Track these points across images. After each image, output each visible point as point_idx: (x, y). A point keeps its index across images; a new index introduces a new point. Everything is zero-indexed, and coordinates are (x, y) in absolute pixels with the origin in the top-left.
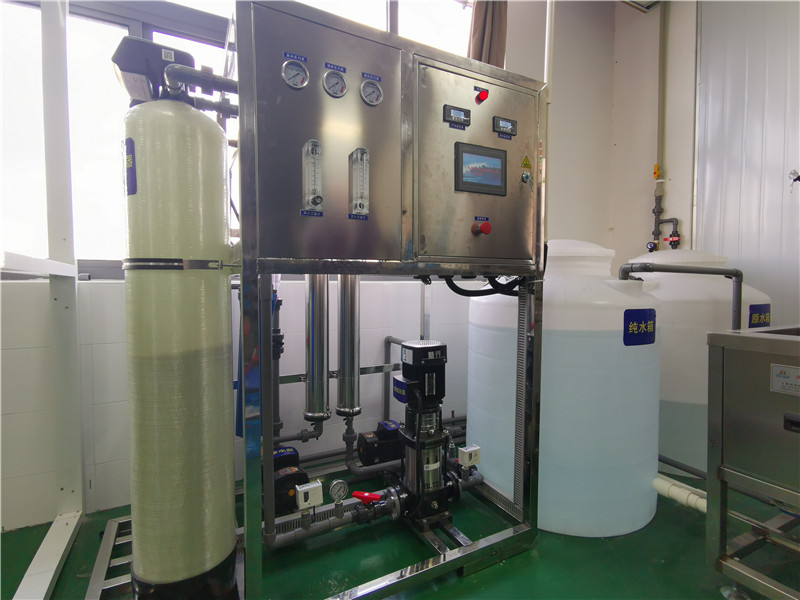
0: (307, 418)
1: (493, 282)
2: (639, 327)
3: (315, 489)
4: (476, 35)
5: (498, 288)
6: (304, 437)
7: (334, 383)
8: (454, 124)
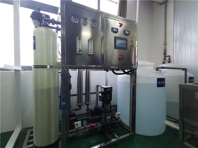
0: (77, 105)
1: (124, 71)
2: (161, 83)
3: (79, 123)
4: (119, 11)
5: (125, 73)
6: (76, 110)
7: (84, 96)
8: (114, 32)
